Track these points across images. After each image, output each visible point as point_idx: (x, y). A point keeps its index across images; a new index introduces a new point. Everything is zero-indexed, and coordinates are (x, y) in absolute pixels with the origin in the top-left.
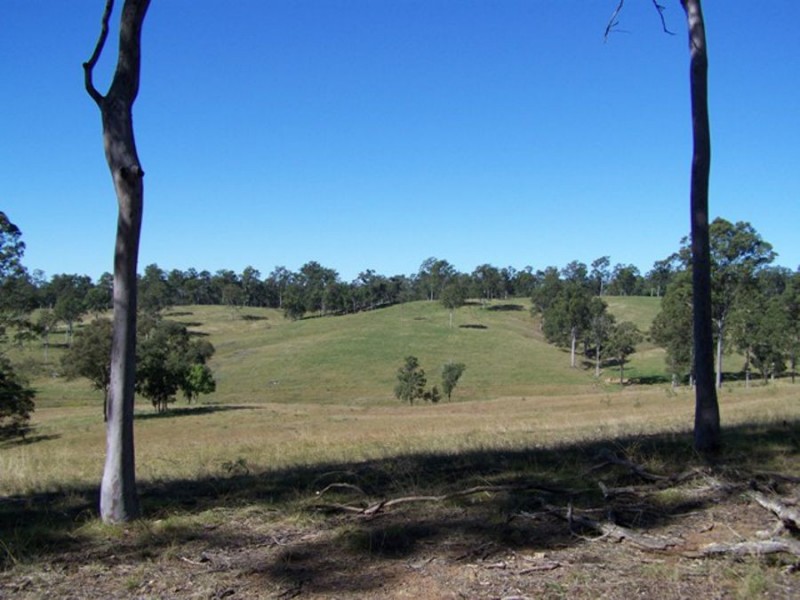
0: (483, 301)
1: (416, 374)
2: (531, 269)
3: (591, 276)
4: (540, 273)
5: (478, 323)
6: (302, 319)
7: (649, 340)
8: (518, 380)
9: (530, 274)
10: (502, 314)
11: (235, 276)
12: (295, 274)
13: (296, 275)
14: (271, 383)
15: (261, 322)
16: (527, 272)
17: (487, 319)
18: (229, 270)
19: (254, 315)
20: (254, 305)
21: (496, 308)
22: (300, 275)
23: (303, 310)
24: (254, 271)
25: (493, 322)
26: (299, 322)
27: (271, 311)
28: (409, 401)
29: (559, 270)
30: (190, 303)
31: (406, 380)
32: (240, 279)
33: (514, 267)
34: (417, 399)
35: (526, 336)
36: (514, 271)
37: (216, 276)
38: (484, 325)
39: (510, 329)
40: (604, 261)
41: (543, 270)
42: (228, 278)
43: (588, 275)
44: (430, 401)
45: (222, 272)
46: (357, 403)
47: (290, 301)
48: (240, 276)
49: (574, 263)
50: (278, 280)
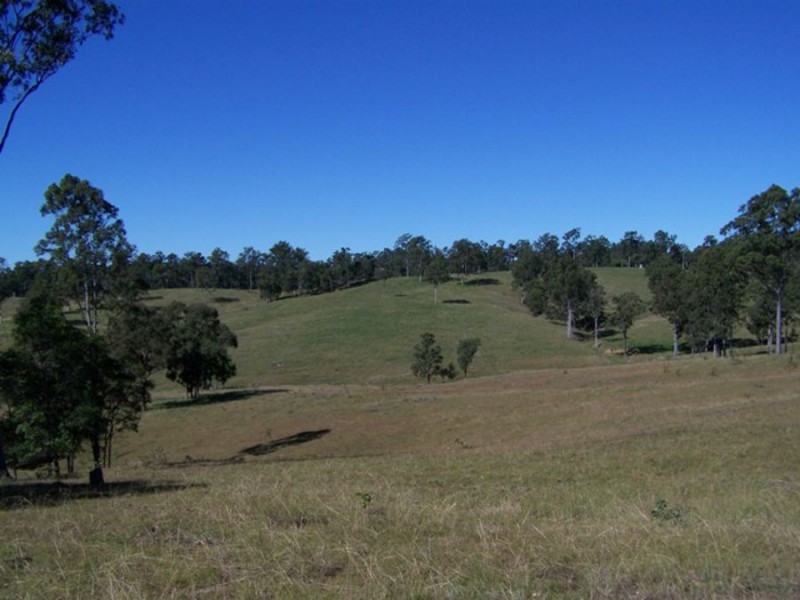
0: (462, 275)
1: (433, 350)
2: (503, 243)
3: (562, 248)
4: (512, 247)
5: (461, 299)
6: (278, 299)
7: (651, 310)
8: (522, 353)
9: (501, 248)
10: (481, 288)
11: (203, 258)
12: (264, 255)
13: (266, 256)
14: (275, 364)
15: (234, 304)
16: (498, 245)
17: (469, 293)
18: (197, 251)
19: (226, 296)
20: (224, 287)
21: (473, 283)
22: (270, 256)
23: (279, 290)
24: (223, 253)
25: (475, 296)
26: (276, 303)
27: (242, 292)
28: (426, 379)
29: (531, 243)
30: (160, 287)
31: (423, 357)
32: (208, 261)
33: (486, 241)
34: (434, 376)
35: (512, 310)
36: (486, 245)
37: (184, 259)
38: (467, 299)
39: (493, 303)
40: (574, 233)
41: (514, 243)
42: (196, 260)
43: (559, 248)
44: (446, 378)
45: (190, 254)
46: (371, 383)
47: (267, 281)
48: (209, 258)
49: (546, 235)
50: (247, 261)
